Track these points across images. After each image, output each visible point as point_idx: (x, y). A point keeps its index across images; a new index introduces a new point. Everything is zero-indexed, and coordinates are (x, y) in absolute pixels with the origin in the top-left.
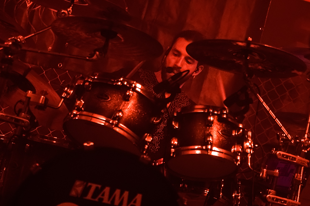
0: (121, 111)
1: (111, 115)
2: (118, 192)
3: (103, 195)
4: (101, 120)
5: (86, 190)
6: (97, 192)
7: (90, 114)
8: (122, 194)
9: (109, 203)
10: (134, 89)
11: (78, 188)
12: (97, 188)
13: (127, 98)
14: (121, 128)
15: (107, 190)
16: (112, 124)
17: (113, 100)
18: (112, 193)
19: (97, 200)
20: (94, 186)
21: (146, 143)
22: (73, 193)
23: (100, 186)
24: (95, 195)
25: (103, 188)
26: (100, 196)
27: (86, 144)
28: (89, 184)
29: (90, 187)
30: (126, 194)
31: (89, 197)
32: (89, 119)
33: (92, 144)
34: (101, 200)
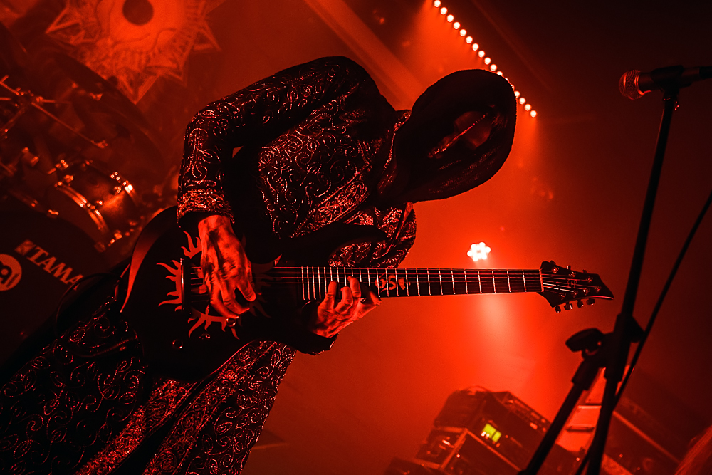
0: (102, 200)
1: (92, 201)
2: (62, 266)
3: (47, 262)
4: (82, 202)
5: (32, 252)
6: (42, 258)
7: (74, 192)
8: (65, 268)
9: (49, 272)
10: (123, 188)
11: (26, 247)
12: (44, 254)
13: (113, 193)
14: (96, 215)
15: (53, 260)
16: (89, 208)
17: (100, 189)
18: (56, 264)
19: (39, 264)
20: (42, 251)
21: (114, 238)
22: (19, 249)
23: (47, 254)
24: (39, 260)
25: (50, 256)
26: (44, 262)
27: (50, 211)
28: (38, 248)
29: (38, 250)
30: (69, 270)
31: (33, 259)
32: (70, 195)
33: (57, 213)
34: (43, 266)
